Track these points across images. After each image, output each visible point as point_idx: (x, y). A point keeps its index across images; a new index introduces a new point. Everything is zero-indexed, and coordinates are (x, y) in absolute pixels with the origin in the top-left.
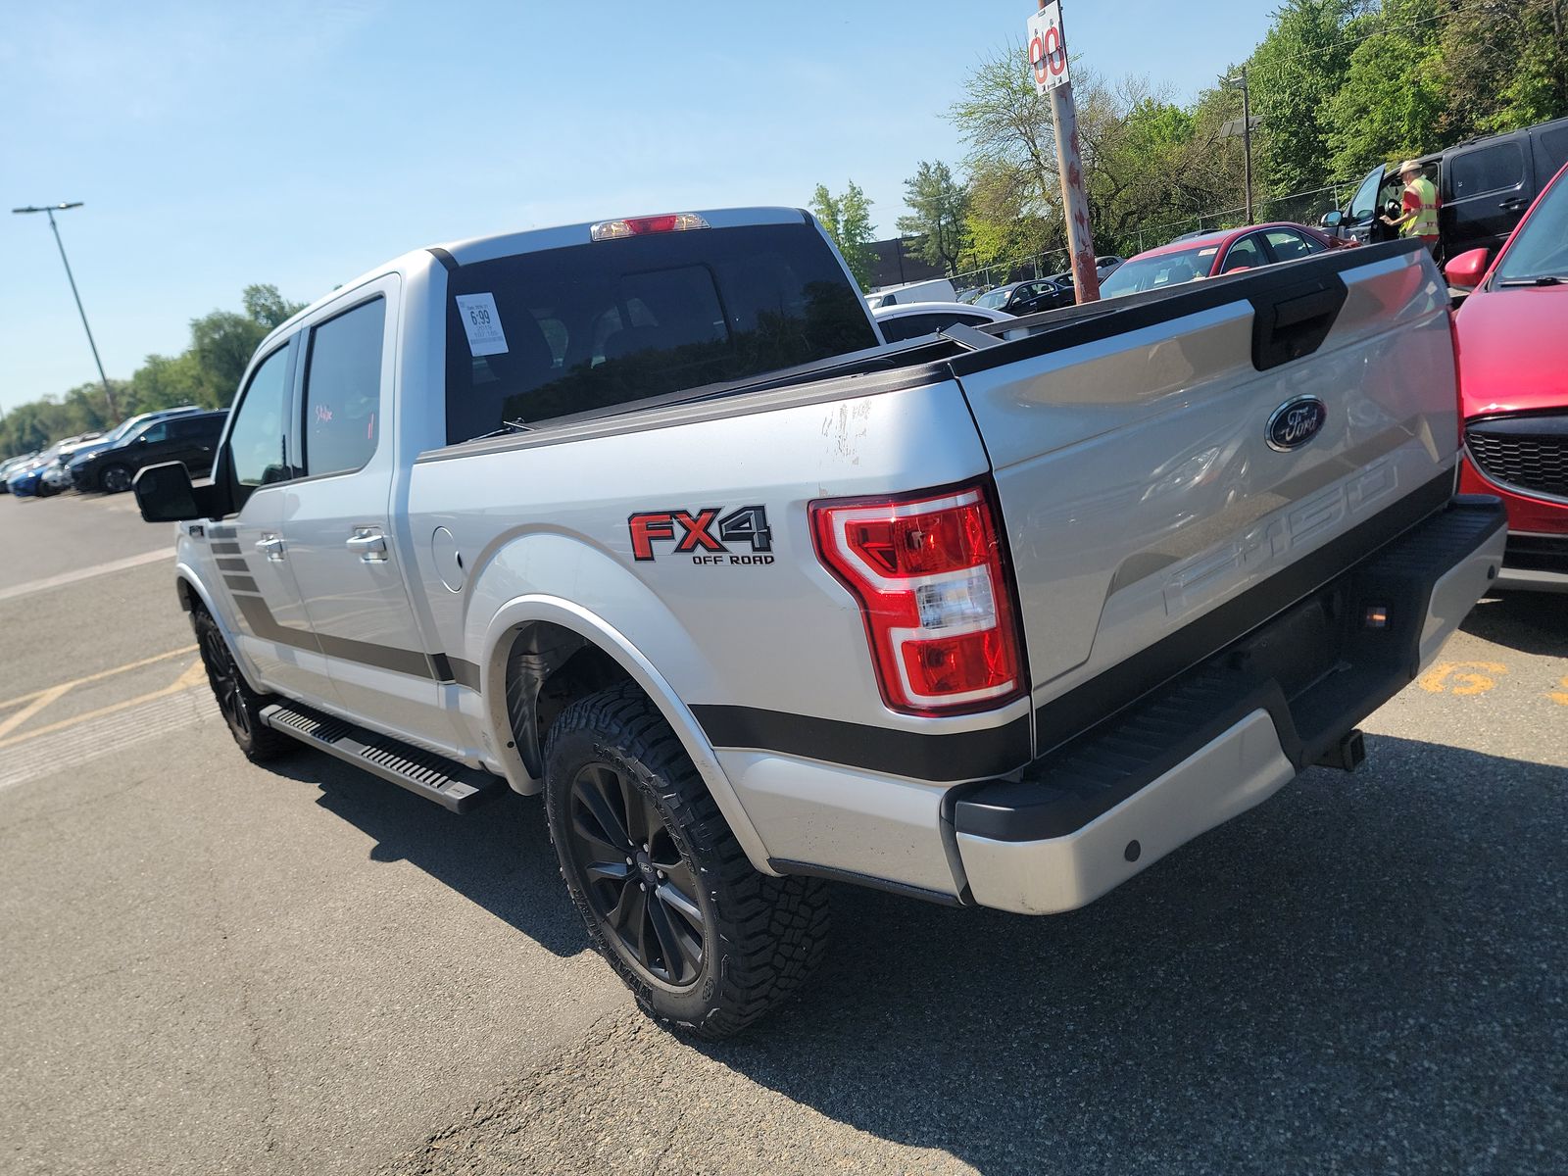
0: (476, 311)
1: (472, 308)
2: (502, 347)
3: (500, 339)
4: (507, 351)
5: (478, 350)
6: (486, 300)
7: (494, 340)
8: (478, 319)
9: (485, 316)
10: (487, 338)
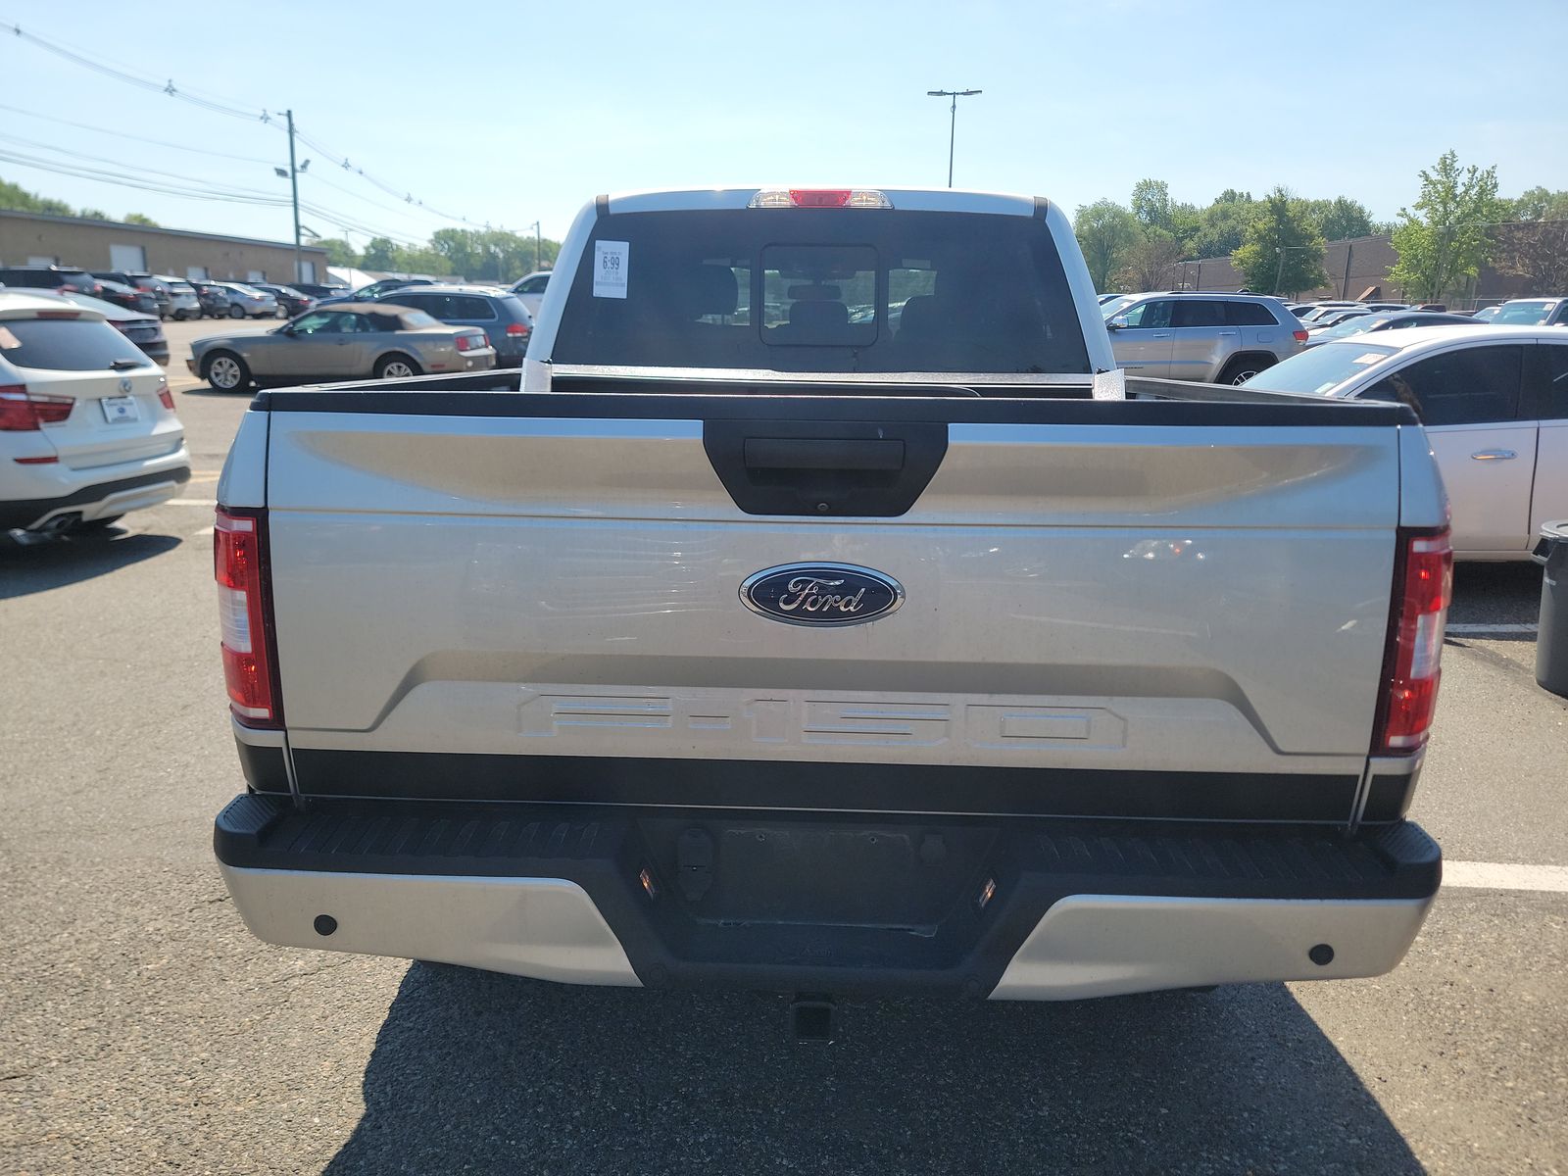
0: (609, 257)
1: (607, 253)
2: (621, 293)
3: (623, 285)
4: (625, 297)
5: (599, 291)
6: (622, 249)
7: (617, 285)
8: (609, 264)
9: (616, 262)
10: (612, 282)
